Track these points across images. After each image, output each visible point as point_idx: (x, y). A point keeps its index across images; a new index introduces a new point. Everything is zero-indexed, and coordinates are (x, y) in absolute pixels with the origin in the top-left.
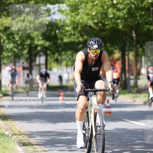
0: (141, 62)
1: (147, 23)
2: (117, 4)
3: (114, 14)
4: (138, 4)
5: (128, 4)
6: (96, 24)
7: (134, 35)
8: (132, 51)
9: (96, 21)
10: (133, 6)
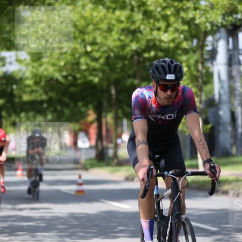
0: (122, 125)
1: (129, 77)
2: (91, 52)
3: (87, 64)
4: (118, 52)
5: (105, 52)
6: (65, 77)
7: (113, 92)
8: (111, 111)
9: (64, 73)
10: (112, 54)
